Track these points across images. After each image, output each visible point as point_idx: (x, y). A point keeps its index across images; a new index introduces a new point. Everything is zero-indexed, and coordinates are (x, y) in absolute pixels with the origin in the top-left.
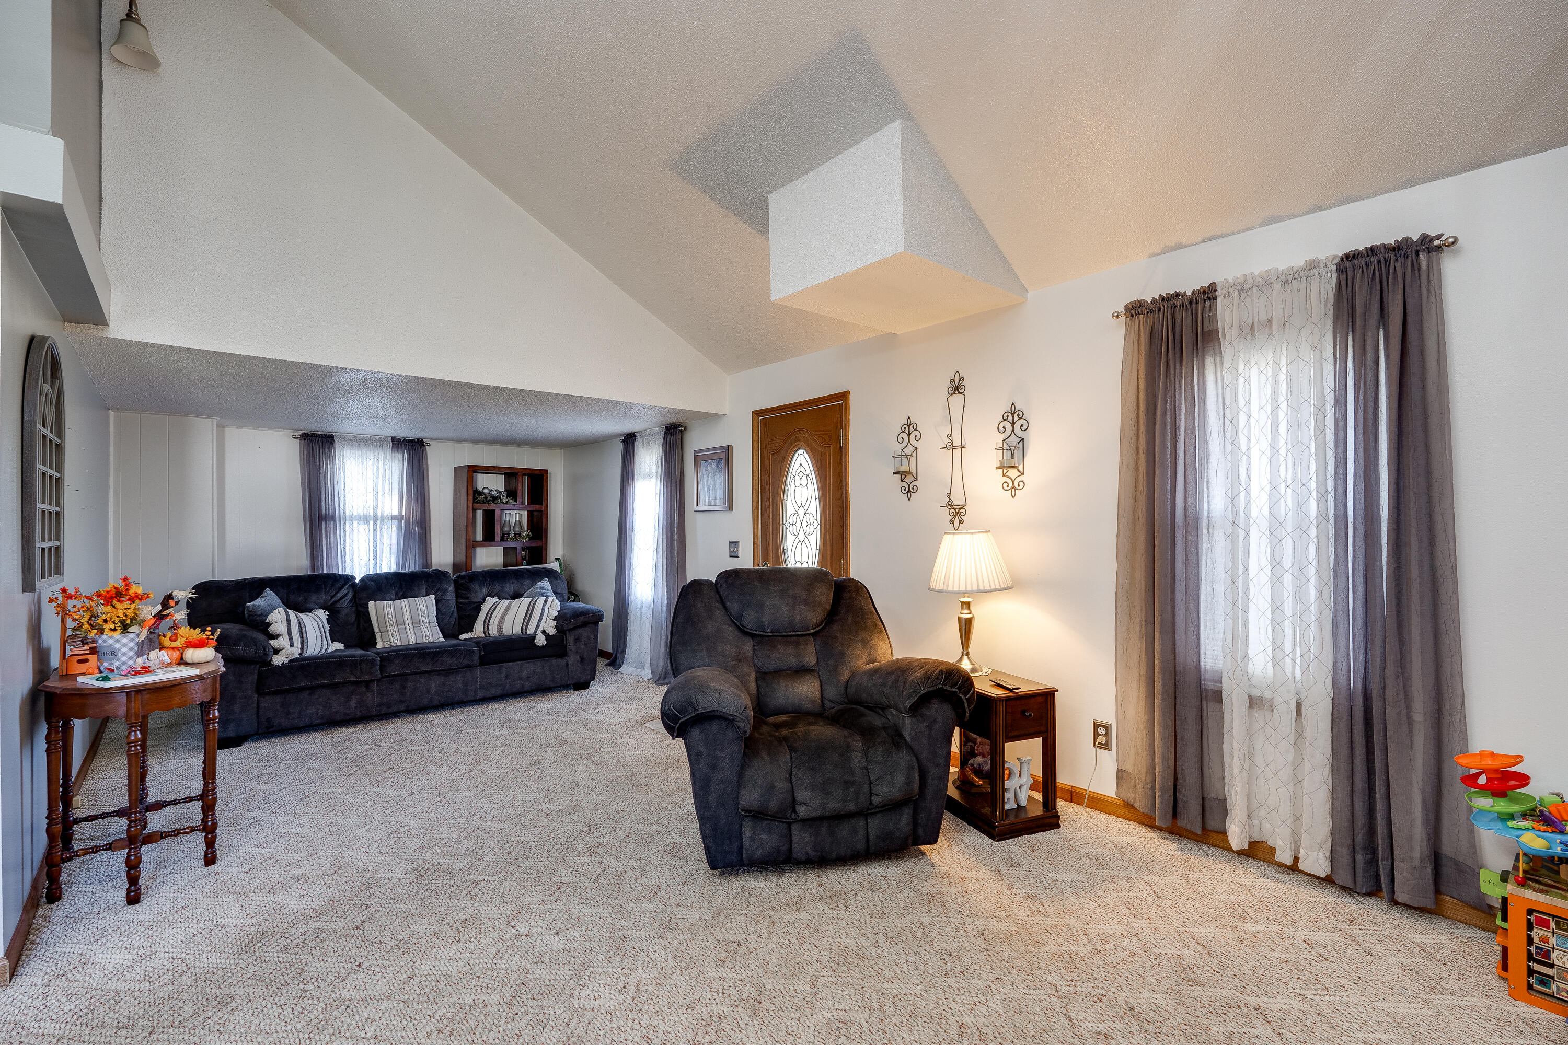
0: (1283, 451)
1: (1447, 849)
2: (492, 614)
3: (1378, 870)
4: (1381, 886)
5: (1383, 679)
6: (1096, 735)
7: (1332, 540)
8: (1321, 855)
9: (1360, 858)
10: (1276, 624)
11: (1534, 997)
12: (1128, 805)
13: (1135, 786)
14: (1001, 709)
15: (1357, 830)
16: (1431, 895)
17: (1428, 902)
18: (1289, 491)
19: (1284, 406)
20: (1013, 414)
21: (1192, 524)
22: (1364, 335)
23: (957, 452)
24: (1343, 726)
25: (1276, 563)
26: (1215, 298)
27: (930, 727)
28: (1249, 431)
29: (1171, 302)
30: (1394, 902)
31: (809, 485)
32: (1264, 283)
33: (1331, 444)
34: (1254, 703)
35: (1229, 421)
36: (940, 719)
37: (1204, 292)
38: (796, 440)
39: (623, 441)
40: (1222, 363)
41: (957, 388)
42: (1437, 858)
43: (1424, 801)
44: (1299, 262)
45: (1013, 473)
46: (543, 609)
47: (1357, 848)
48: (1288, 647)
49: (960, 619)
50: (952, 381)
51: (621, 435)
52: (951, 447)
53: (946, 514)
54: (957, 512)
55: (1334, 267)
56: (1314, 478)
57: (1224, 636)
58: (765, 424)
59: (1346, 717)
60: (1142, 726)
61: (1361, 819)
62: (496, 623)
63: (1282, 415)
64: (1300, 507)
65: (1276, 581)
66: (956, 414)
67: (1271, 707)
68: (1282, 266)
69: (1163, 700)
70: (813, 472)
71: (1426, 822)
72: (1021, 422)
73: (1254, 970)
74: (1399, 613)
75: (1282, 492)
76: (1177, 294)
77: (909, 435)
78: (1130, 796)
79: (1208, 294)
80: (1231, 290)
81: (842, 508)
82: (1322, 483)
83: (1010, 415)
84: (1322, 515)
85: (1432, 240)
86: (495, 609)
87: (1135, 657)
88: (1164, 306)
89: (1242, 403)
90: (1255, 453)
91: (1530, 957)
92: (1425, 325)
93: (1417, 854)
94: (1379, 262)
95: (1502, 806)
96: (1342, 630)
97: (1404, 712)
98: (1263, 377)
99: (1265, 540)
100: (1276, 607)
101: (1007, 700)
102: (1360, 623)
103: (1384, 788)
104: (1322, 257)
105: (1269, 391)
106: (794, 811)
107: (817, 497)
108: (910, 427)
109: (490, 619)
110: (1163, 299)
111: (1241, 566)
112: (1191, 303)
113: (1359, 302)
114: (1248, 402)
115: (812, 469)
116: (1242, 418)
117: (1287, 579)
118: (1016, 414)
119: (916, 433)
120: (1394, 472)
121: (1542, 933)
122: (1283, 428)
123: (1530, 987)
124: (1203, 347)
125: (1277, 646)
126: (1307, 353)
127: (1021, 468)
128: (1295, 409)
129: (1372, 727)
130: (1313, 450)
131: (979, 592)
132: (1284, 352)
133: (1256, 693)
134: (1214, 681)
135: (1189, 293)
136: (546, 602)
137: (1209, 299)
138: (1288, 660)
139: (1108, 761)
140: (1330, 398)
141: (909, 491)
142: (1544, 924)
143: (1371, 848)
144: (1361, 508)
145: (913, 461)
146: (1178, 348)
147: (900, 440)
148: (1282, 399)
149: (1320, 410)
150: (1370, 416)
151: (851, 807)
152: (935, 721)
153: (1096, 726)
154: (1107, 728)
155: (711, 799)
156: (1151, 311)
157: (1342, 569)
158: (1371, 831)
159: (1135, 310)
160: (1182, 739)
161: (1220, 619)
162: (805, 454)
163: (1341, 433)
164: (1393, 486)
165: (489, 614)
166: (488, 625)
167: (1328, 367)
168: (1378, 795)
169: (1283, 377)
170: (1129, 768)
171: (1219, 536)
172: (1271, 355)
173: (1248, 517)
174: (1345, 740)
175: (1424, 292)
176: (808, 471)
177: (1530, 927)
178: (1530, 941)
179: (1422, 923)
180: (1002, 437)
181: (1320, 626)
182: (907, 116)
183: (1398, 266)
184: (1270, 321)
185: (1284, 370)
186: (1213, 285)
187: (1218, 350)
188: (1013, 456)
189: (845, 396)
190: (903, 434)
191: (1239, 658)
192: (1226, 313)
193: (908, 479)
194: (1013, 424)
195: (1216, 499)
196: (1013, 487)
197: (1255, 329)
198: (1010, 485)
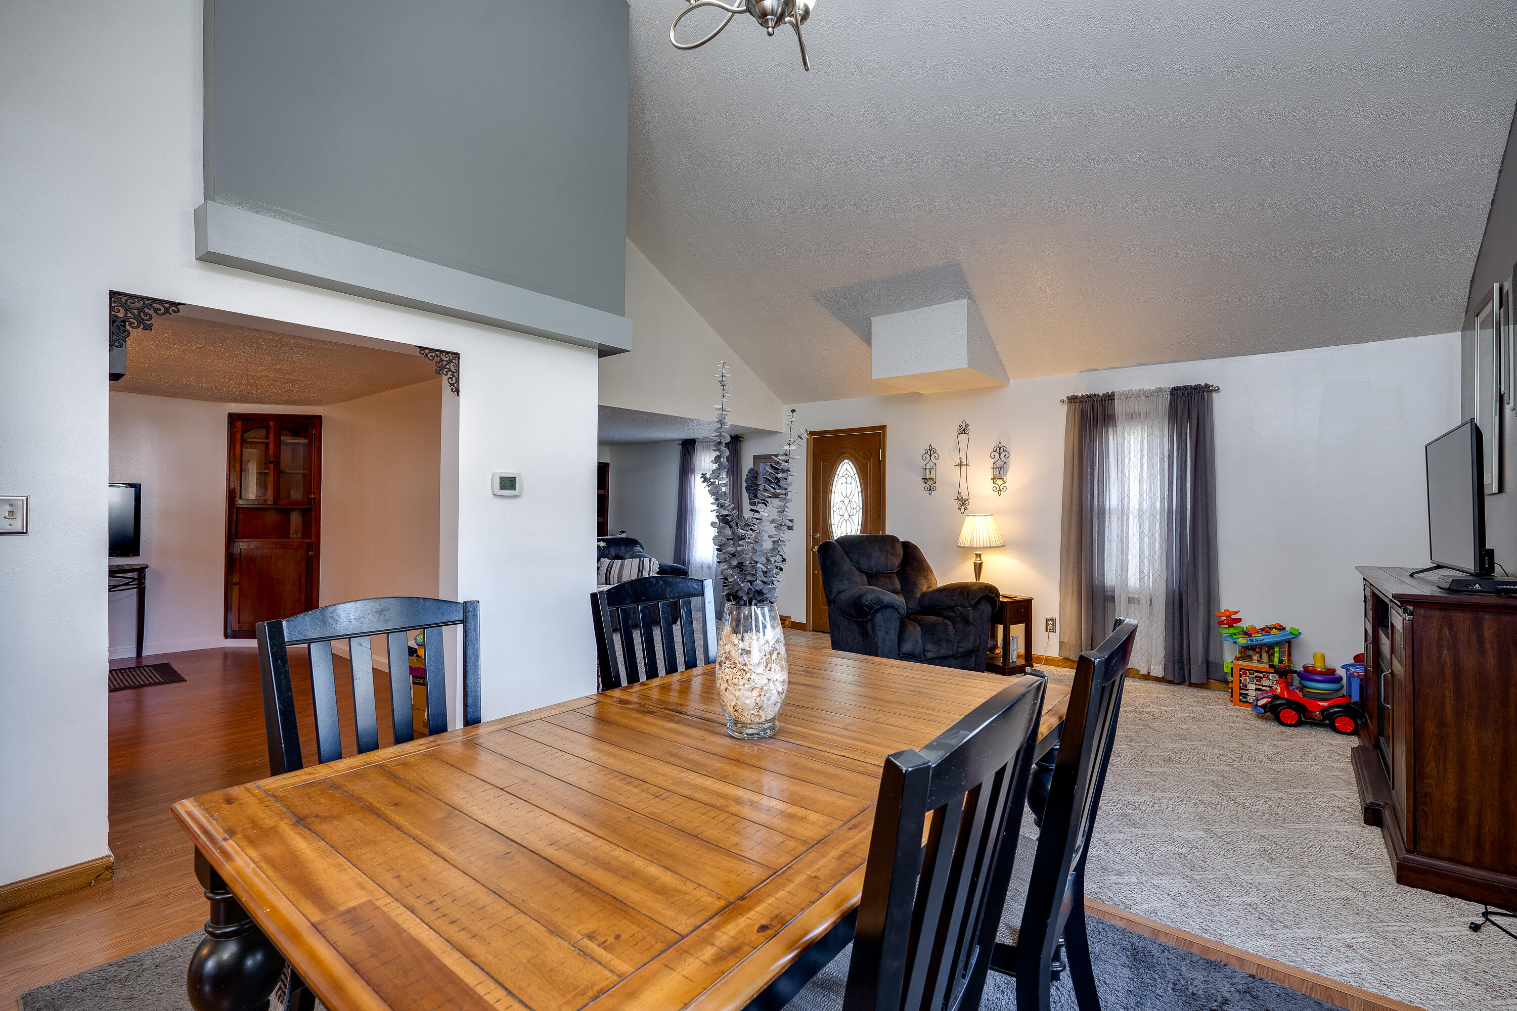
0: (1145, 478)
1: (1212, 659)
2: (611, 570)
3: (1184, 673)
4: (1185, 679)
5: (1187, 584)
6: (1047, 625)
7: (1166, 520)
8: (1160, 667)
9: (1176, 667)
10: (1141, 561)
11: (1242, 704)
12: (1068, 659)
13: (1070, 648)
14: (1009, 607)
15: (1175, 654)
16: (1205, 677)
17: (1204, 681)
18: (1148, 497)
19: (1146, 456)
20: (1000, 449)
21: (1102, 512)
22: (1181, 426)
23: (963, 468)
24: (1171, 607)
25: (1141, 532)
26: (1114, 400)
27: (981, 615)
28: (1129, 466)
29: (1091, 399)
30: (1191, 685)
31: (854, 483)
32: (1138, 395)
33: (1167, 476)
34: (1130, 600)
35: (1120, 462)
36: (985, 611)
37: (1109, 396)
38: (843, 453)
39: (682, 444)
40: (1117, 430)
41: (964, 430)
42: (1208, 663)
43: (1203, 636)
44: (1153, 388)
45: (999, 482)
46: (650, 566)
47: (1176, 663)
48: (1146, 571)
49: (975, 564)
50: (961, 426)
51: (680, 440)
52: (960, 465)
53: (956, 505)
54: (963, 503)
55: (1169, 393)
56: (1159, 491)
57: (1116, 567)
58: (817, 442)
59: (1172, 602)
60: (1075, 616)
61: (1177, 650)
62: (616, 576)
63: (1145, 460)
64: (1153, 504)
65: (1141, 540)
66: (963, 446)
67: (1138, 600)
68: (1146, 388)
69: (1087, 601)
70: (856, 475)
71: (1203, 646)
72: (1005, 453)
73: (1139, 704)
74: (1194, 553)
75: (1145, 498)
76: (1095, 395)
77: (930, 456)
78: (1066, 654)
79: (1110, 397)
80: (1122, 396)
81: (880, 498)
82: (1162, 494)
83: (998, 449)
84: (1162, 508)
85: (1209, 387)
86: (612, 567)
87: (1070, 581)
88: (1088, 400)
89: (1126, 453)
90: (1132, 477)
91: (1241, 689)
92: (1206, 425)
93: (1200, 660)
94: (1188, 393)
95: (1232, 631)
96: (1170, 562)
97: (1195, 598)
98: (1136, 441)
99: (1136, 521)
100: (1141, 552)
101: (1011, 602)
102: (1178, 559)
103: (1187, 633)
104: (1164, 387)
105: (1139, 448)
106: (924, 655)
107: (860, 490)
108: (931, 451)
109: (610, 574)
110: (1088, 396)
111: (1125, 533)
112: (1102, 400)
113: (1179, 411)
114: (1129, 453)
115: (855, 472)
116: (1127, 460)
117: (1146, 539)
118: (1002, 449)
119: (936, 454)
120: (1193, 490)
121: (1244, 678)
122: (1145, 467)
123: (1240, 700)
124: (1108, 423)
125: (1141, 571)
126: (1156, 432)
127: (1005, 480)
128: (1150, 458)
129: (1182, 607)
130: (1159, 478)
131: (984, 548)
132: (1146, 429)
133: (1131, 595)
134: (1111, 592)
135: (1101, 395)
136: (650, 561)
137: (1111, 399)
138: (1146, 577)
139: (1055, 638)
140: (1166, 453)
141: (930, 489)
142: (1245, 674)
143: (1181, 662)
144: (1179, 506)
145: (933, 472)
146: (1095, 422)
147: (924, 458)
148: (1145, 453)
149: (1162, 459)
150: (1183, 465)
151: (950, 653)
152: (983, 612)
153: (1047, 620)
154: (1054, 621)
155: (886, 649)
156: (1082, 402)
157: (1171, 533)
158: (1181, 655)
159: (1072, 400)
160: (1096, 620)
161: (1114, 560)
162: (850, 463)
163: (1171, 471)
164: (1192, 496)
165: (609, 570)
166: (610, 578)
167: (1166, 440)
168: (1184, 637)
169: (1145, 442)
170: (1066, 640)
171: (1114, 518)
172: (1140, 431)
173: (1128, 508)
174: (1171, 613)
175: (1206, 409)
176: (852, 474)
177: (1241, 677)
178: (1240, 682)
179: (1201, 691)
180: (993, 461)
181: (1161, 561)
182: (971, 298)
183: (1196, 396)
184: (1140, 414)
185: (1146, 439)
186: (1113, 393)
187: (1115, 425)
188: (1000, 472)
189: (883, 428)
190: (926, 455)
191: (1124, 578)
192: (1119, 407)
193: (930, 482)
194: (1000, 454)
195: (1113, 500)
196: (1000, 490)
197: (1132, 417)
198: (998, 489)
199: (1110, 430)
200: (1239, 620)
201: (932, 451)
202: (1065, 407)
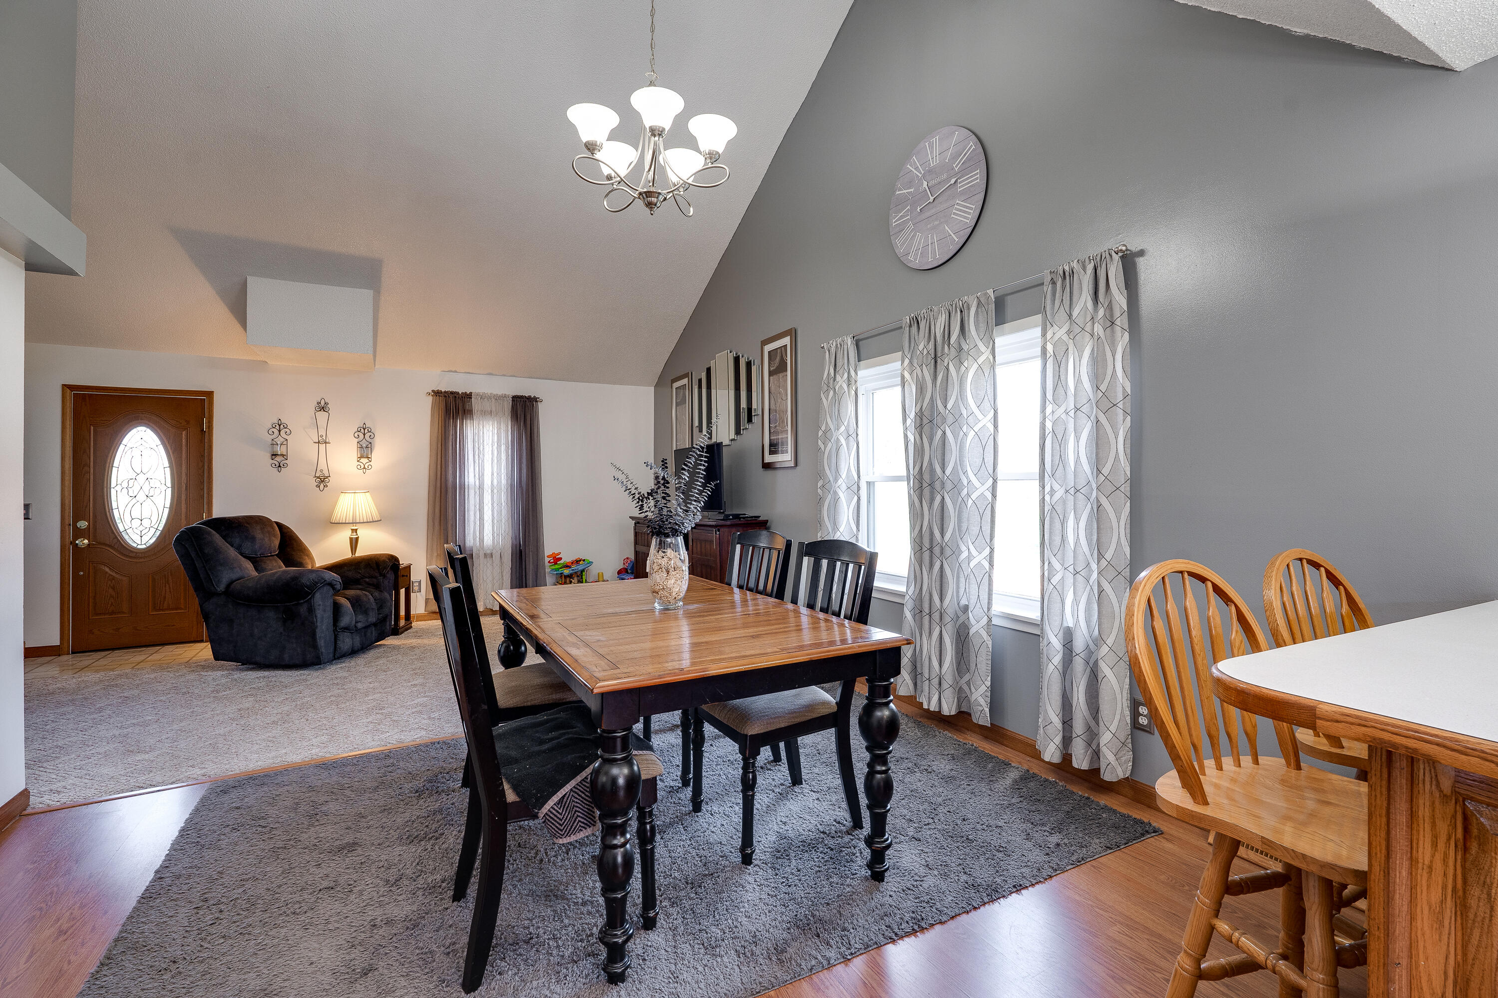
0: (495, 461)
7: (511, 493)
10: (493, 524)
18: (498, 475)
20: (364, 429)
21: (463, 487)
22: (520, 424)
23: (322, 447)
24: (515, 556)
25: (493, 502)
26: (471, 398)
29: (453, 395)
31: (155, 456)
32: (488, 397)
33: (510, 460)
34: (486, 557)
35: (477, 448)
38: (137, 417)
40: (473, 422)
41: (322, 408)
44: (501, 393)
45: (364, 460)
48: (497, 533)
49: (351, 539)
50: (319, 403)
52: (318, 442)
53: (313, 482)
54: (322, 480)
55: (511, 399)
57: (474, 531)
58: (84, 400)
59: (515, 553)
63: (495, 448)
65: (493, 509)
66: (322, 423)
67: (491, 554)
68: (493, 392)
70: (161, 447)
72: (370, 434)
75: (495, 476)
76: (456, 392)
77: (280, 431)
79: (468, 396)
80: (477, 396)
83: (362, 429)
84: (507, 484)
85: (536, 399)
87: (435, 547)
88: (451, 396)
89: (481, 440)
92: (535, 425)
94: (522, 402)
95: (557, 566)
96: (514, 523)
97: (529, 547)
98: (488, 432)
99: (489, 494)
102: (519, 521)
104: (507, 394)
105: (490, 436)
107: (167, 466)
108: (280, 426)
110: (450, 392)
112: (462, 397)
113: (518, 413)
115: (159, 444)
117: (497, 508)
118: (366, 430)
119: (286, 430)
120: (528, 471)
122: (495, 453)
124: (466, 416)
125: (494, 533)
126: (503, 427)
127: (370, 459)
128: (498, 447)
131: (357, 522)
132: (496, 424)
133: (486, 553)
134: (471, 551)
135: (461, 393)
137: (469, 398)
138: (497, 537)
139: (420, 597)
141: (280, 466)
144: (519, 482)
145: (284, 448)
146: (456, 413)
147: (271, 433)
148: (494, 442)
150: (521, 452)
154: (420, 582)
156: (445, 396)
157: (514, 502)
159: (437, 393)
163: (513, 456)
167: (510, 433)
172: (491, 424)
174: (515, 561)
175: (534, 414)
180: (357, 440)
182: (377, 290)
183: (528, 404)
184: (490, 411)
185: (496, 431)
186: (471, 393)
187: (472, 418)
188: (365, 450)
189: (210, 394)
190: (273, 430)
191: (482, 540)
192: (476, 404)
193: (279, 459)
194: (364, 434)
195: (471, 478)
196: (364, 468)
197: (488, 414)
198: (362, 467)
199: (469, 421)
200: (561, 559)
201: (282, 426)
202: (430, 398)
